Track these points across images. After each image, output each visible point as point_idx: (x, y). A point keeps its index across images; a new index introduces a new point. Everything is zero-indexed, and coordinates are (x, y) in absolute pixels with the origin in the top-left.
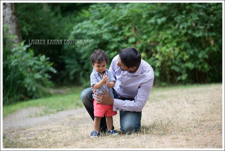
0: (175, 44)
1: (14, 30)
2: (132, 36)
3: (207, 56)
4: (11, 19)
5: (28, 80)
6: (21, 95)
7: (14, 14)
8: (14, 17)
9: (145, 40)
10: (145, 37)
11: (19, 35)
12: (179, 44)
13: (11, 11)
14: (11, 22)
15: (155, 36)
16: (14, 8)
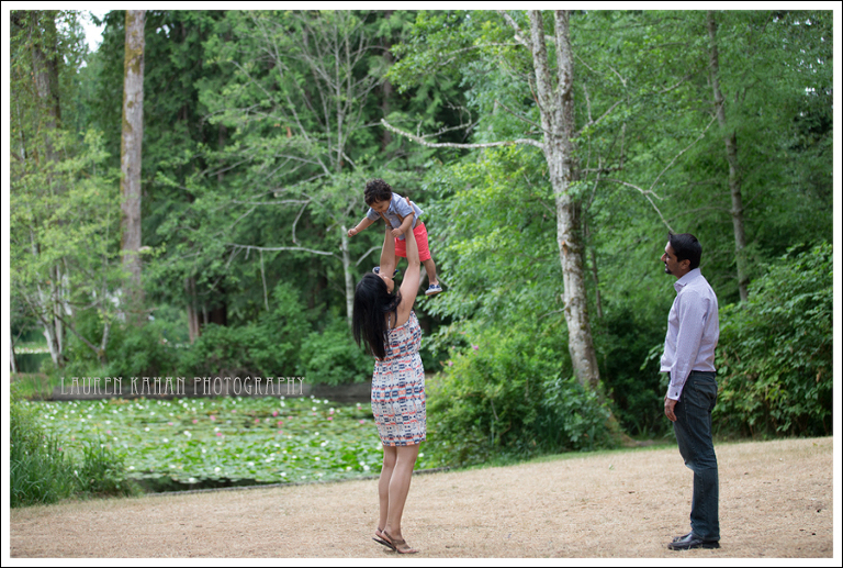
0: (776, 378)
1: (584, 352)
2: (724, 364)
3: (816, 396)
4: (579, 336)
5: (567, 427)
6: (564, 448)
7: (582, 328)
8: (583, 333)
9: (740, 371)
10: (741, 366)
11: (591, 360)
12: (782, 377)
13: (578, 325)
14: (578, 340)
15: (753, 365)
16: (583, 320)
